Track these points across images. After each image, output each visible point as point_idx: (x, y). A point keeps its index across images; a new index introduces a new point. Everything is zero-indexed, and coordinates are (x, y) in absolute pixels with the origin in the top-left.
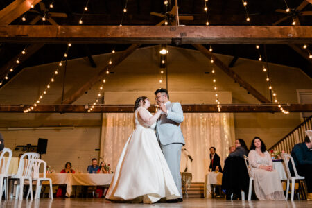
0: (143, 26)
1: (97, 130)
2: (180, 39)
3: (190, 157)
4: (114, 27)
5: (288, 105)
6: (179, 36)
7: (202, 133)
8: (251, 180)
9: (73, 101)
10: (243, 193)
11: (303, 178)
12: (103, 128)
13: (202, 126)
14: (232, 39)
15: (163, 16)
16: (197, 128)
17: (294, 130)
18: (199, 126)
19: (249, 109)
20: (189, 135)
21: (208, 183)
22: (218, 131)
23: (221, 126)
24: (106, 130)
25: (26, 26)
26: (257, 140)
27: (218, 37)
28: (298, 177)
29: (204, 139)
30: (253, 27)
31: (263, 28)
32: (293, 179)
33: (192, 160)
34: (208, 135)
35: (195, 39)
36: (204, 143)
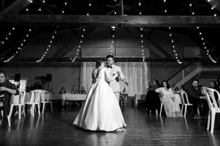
0: (101, 16)
1: (78, 69)
2: (124, 24)
3: (127, 83)
4: (83, 16)
5: (182, 58)
6: (123, 23)
7: (133, 71)
8: (162, 104)
9: (64, 56)
10: (157, 111)
11: (192, 105)
12: (81, 68)
13: (133, 67)
14: (156, 24)
15: (113, 7)
16: (131, 68)
17: (182, 70)
18: (132, 67)
19: (160, 60)
20: (126, 71)
21: (137, 99)
22: (142, 70)
23: (143, 67)
24: (83, 69)
25: (28, 15)
26: (164, 83)
27: (147, 23)
28: (189, 104)
29: (134, 74)
30: (169, 16)
31: (176, 17)
32: (186, 105)
33: (128, 85)
34: (136, 72)
35: (133, 24)
36: (134, 76)
